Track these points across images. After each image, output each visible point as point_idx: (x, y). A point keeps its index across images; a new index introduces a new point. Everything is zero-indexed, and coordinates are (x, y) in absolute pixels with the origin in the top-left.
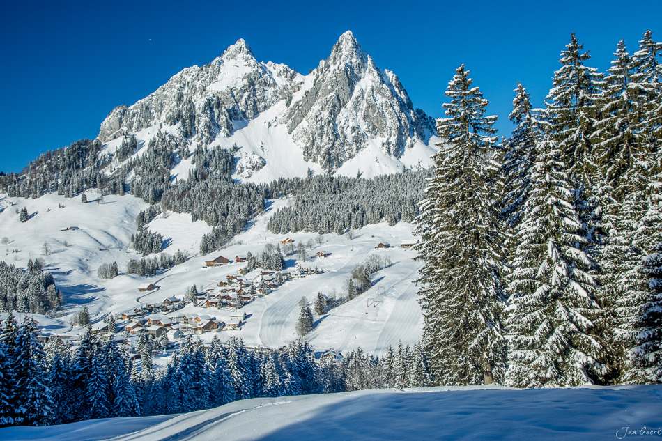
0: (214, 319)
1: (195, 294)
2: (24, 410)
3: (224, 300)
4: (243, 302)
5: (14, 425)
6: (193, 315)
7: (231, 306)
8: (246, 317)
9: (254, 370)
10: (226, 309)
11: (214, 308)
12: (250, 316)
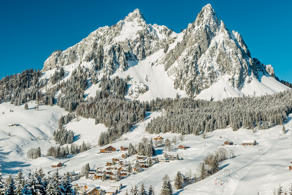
0: (99, 188)
1: (88, 170)
3: (108, 175)
4: (121, 177)
6: (83, 184)
7: (112, 179)
8: (122, 187)
10: (108, 181)
11: (99, 180)
12: (125, 187)
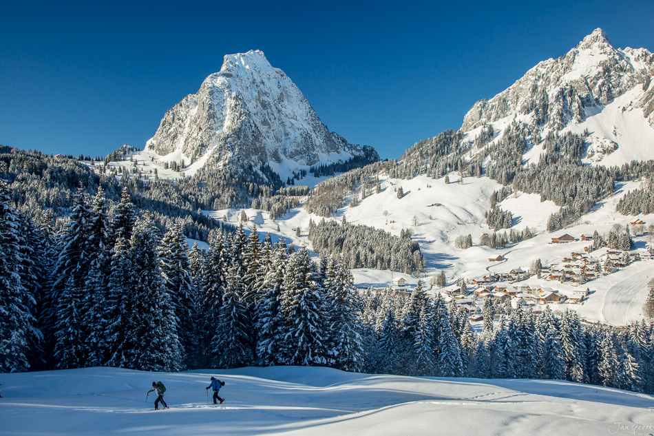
0: (557, 292)
1: (539, 268)
2: (336, 353)
3: (568, 275)
4: (587, 278)
5: (327, 365)
6: (537, 286)
7: (574, 281)
8: (589, 293)
9: (588, 346)
10: (569, 284)
11: (557, 282)
12: (593, 292)
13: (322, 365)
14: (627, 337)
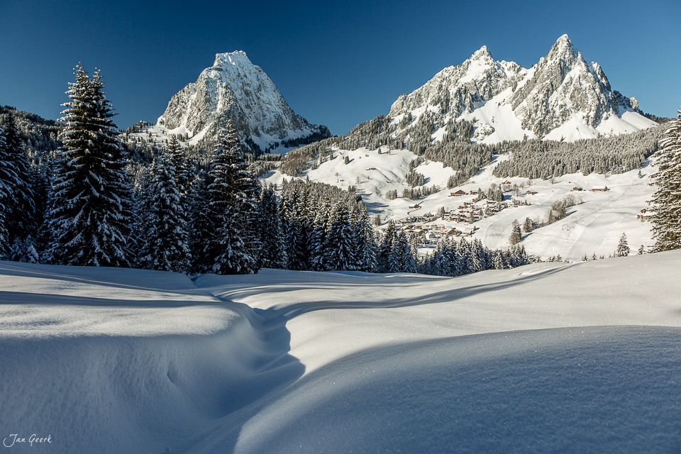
0: (455, 229)
1: (443, 213)
2: (362, 263)
3: (462, 218)
4: (474, 220)
5: (356, 270)
6: (442, 225)
7: (466, 221)
8: (475, 229)
9: (487, 261)
10: (463, 223)
11: (454, 222)
12: (478, 229)
13: (354, 270)
14: (508, 255)
